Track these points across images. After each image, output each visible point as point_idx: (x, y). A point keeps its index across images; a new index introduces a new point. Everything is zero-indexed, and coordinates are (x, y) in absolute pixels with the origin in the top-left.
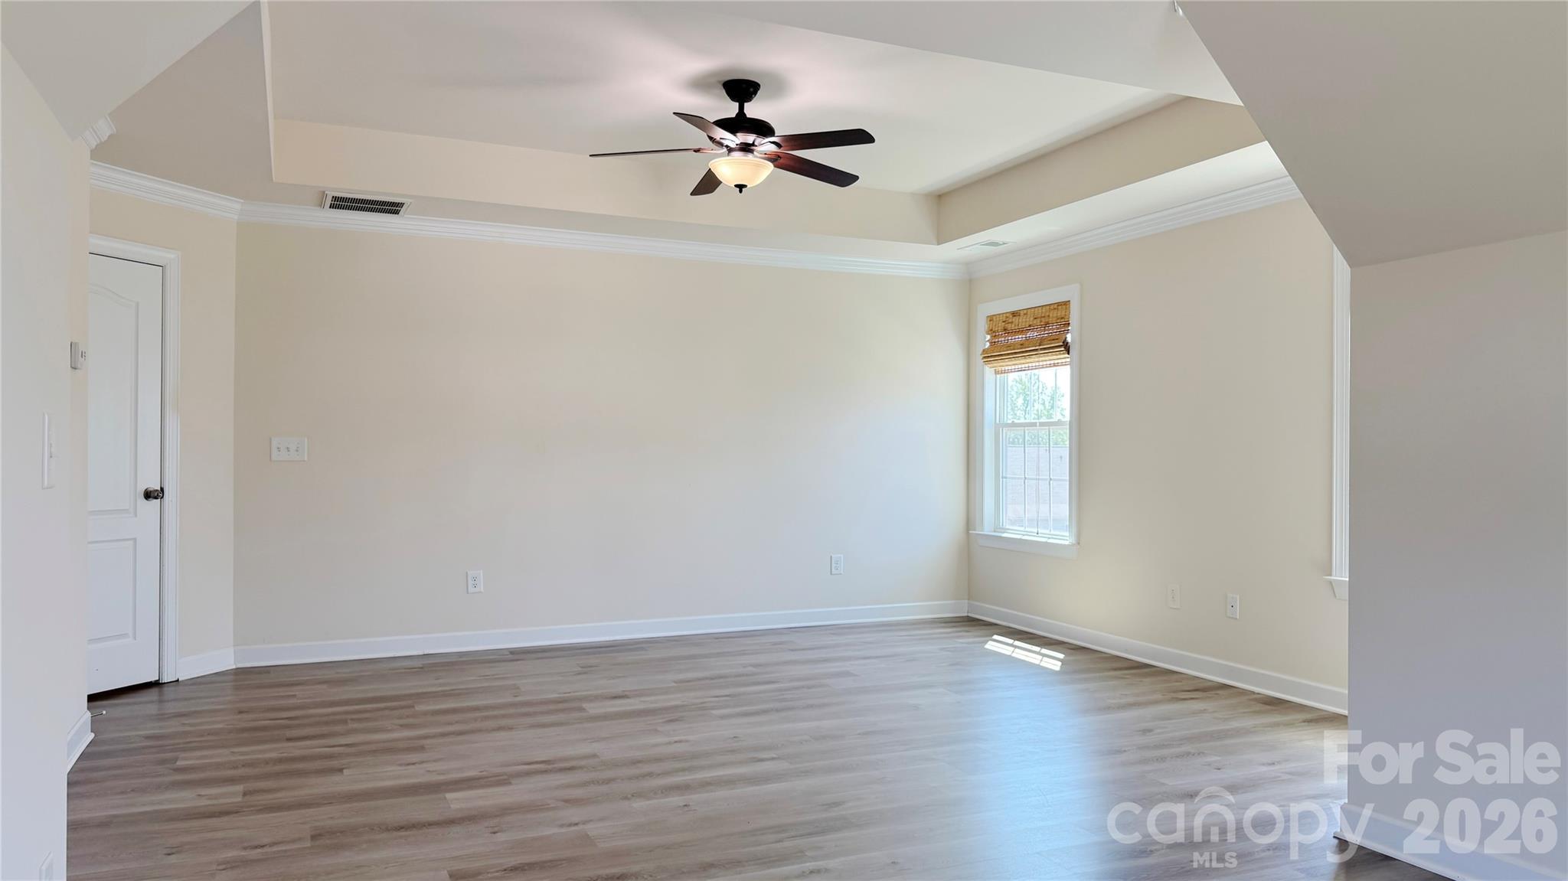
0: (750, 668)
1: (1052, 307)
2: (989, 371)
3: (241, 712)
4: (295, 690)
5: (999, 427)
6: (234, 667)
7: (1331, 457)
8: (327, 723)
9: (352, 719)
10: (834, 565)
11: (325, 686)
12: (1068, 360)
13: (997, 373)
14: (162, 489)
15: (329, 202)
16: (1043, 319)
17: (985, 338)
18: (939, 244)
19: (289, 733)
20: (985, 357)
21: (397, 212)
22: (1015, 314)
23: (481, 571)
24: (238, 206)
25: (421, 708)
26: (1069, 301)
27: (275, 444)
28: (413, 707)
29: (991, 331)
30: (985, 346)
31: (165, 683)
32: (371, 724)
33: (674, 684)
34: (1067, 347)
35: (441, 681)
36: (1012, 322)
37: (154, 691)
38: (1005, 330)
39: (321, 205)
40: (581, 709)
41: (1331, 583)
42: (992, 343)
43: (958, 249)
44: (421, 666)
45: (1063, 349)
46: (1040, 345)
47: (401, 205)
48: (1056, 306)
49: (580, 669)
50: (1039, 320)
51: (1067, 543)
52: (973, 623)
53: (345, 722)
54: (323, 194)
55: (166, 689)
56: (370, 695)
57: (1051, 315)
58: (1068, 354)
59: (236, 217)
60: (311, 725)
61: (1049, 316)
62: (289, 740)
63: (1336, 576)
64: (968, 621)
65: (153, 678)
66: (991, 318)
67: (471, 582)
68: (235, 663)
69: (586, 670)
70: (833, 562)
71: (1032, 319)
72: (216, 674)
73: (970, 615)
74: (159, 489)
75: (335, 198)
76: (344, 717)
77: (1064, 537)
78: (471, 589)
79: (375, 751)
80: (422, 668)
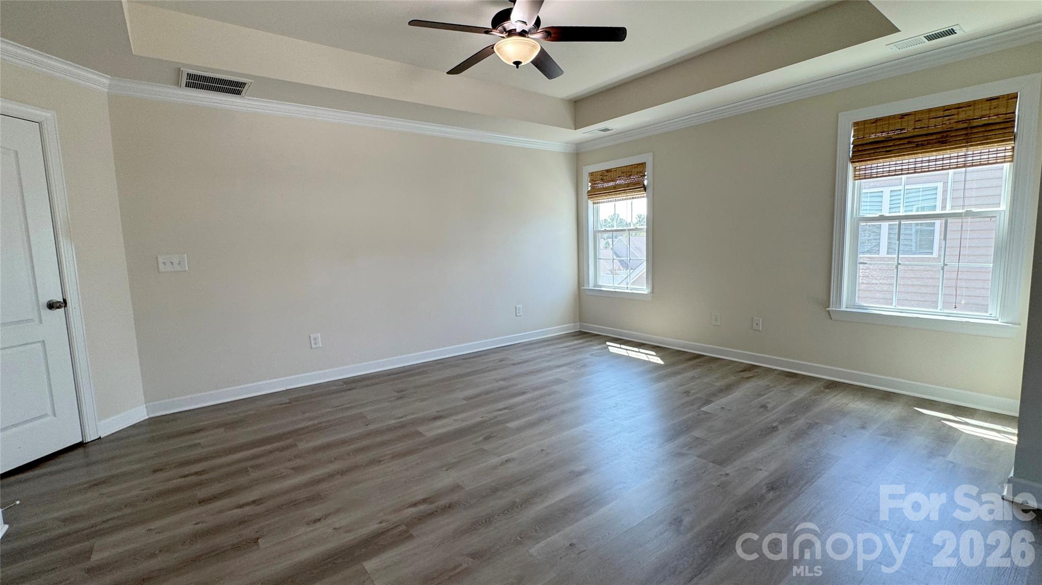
0: (502, 383)
1: (633, 166)
2: (590, 202)
3: (155, 471)
4: (199, 439)
5: (596, 232)
6: (147, 417)
7: (832, 246)
8: (228, 475)
9: (252, 467)
10: (517, 311)
11: (221, 430)
12: (645, 195)
13: (594, 203)
14: (65, 301)
15: (184, 80)
16: (628, 173)
17: (588, 185)
18: (575, 129)
19: (202, 493)
20: (588, 195)
21: (239, 93)
22: (608, 171)
23: (319, 335)
24: (107, 82)
25: (303, 446)
26: (645, 163)
27: (161, 260)
28: (296, 445)
29: (592, 181)
30: (588, 188)
31: (88, 442)
32: (268, 471)
33: (465, 402)
34: (645, 188)
35: (307, 415)
36: (607, 175)
37: (80, 451)
38: (602, 180)
39: (178, 84)
40: (419, 434)
41: (829, 312)
42: (592, 187)
43: (584, 133)
44: (288, 401)
45: (643, 189)
46: (627, 187)
47: (242, 85)
48: (636, 166)
49: (396, 394)
50: (625, 174)
51: (646, 292)
52: (585, 335)
53: (245, 471)
54: (179, 71)
55: (91, 449)
56: (259, 436)
57: (633, 171)
58: (645, 191)
59: (106, 90)
60: (218, 480)
61: (631, 171)
62: (202, 502)
63: (832, 307)
64: (582, 334)
65: (79, 440)
66: (591, 174)
67: (313, 342)
68: (148, 415)
69: (401, 395)
70: (517, 310)
71: (620, 173)
72: (134, 426)
73: (582, 330)
74: (62, 301)
75: (190, 76)
76: (242, 465)
77: (643, 289)
78: (313, 346)
79: (280, 507)
80: (289, 403)
